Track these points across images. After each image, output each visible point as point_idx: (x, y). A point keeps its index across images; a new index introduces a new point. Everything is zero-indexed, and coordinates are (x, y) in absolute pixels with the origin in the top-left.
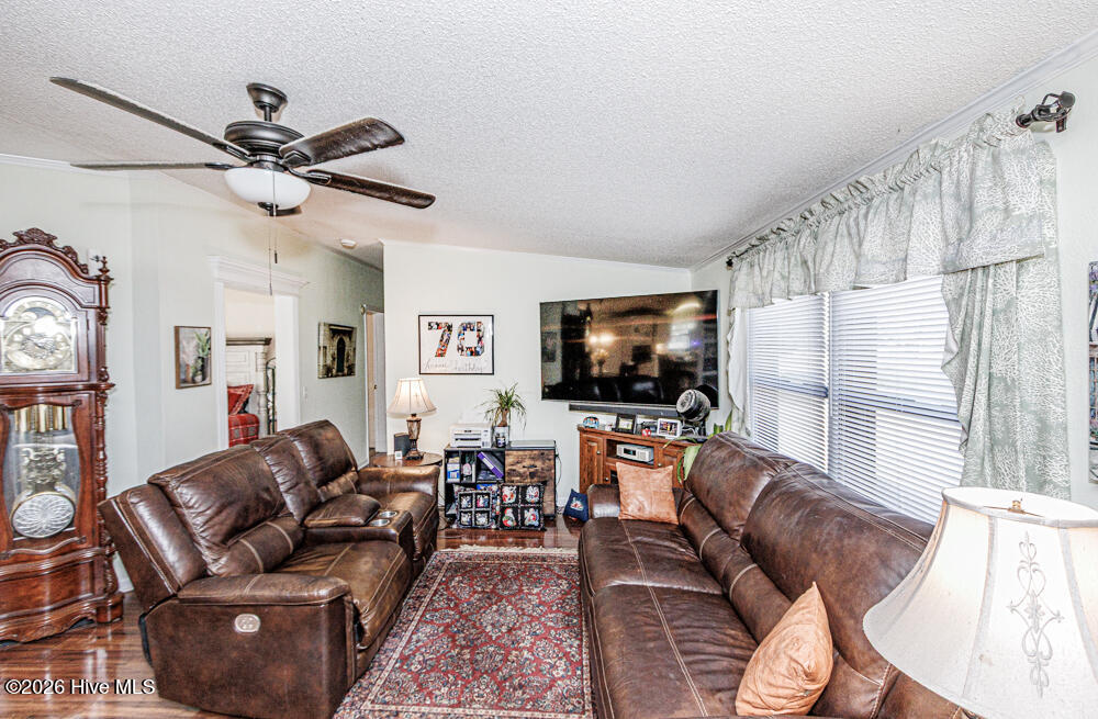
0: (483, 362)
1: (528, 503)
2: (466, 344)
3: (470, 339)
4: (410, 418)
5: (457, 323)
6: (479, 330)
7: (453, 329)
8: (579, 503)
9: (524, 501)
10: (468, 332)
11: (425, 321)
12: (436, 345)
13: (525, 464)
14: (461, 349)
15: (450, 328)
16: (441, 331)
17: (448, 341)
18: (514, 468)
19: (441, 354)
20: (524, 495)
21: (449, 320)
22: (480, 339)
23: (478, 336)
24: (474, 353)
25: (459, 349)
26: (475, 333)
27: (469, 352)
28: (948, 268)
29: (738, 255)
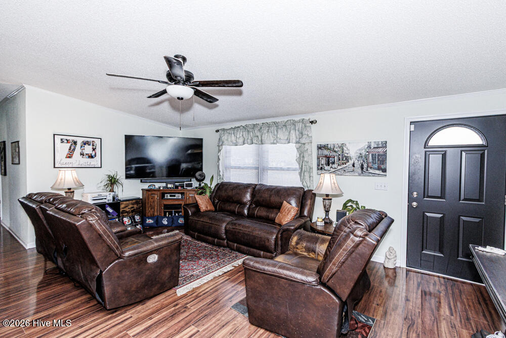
0: (96, 162)
1: (137, 222)
2: (85, 152)
3: (88, 149)
4: (67, 191)
5: (80, 141)
6: (93, 145)
7: (78, 143)
8: (150, 220)
9: (135, 222)
10: (86, 146)
11: (58, 139)
12: (66, 151)
13: (129, 207)
14: (82, 154)
15: (75, 143)
16: (69, 145)
17: (74, 149)
18: (124, 209)
19: (69, 156)
20: (134, 219)
21: (75, 139)
22: (94, 149)
23: (93, 148)
24: (91, 157)
25: (81, 154)
26: (91, 146)
27: (87, 156)
28: (297, 142)
29: (224, 130)
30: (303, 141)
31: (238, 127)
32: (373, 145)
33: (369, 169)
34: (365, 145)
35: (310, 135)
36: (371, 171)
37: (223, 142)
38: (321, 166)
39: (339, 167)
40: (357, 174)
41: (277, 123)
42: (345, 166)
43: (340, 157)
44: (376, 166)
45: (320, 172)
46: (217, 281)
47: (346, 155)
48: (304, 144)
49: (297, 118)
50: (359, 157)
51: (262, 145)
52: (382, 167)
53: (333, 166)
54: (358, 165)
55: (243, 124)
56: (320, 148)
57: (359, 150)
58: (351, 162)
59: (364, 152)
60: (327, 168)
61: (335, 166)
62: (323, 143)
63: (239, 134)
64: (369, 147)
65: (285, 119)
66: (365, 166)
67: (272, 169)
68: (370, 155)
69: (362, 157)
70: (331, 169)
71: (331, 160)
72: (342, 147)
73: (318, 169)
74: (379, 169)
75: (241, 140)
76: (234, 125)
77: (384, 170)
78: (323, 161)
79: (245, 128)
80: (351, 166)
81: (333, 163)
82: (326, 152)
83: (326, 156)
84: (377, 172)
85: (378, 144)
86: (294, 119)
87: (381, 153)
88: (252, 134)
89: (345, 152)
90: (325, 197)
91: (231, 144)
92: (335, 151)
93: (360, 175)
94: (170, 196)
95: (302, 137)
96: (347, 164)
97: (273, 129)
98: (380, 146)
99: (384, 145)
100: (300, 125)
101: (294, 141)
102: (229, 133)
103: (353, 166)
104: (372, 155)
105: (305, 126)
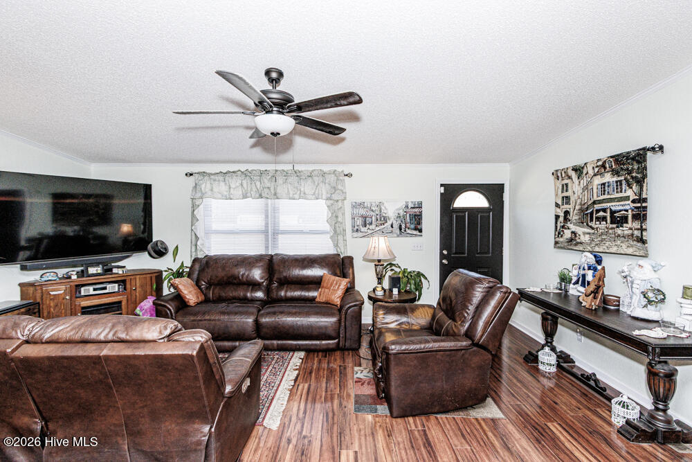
28: (328, 199)
29: (203, 174)
30: (335, 197)
31: (233, 172)
32: (410, 205)
33: (407, 230)
34: (403, 204)
35: (344, 191)
36: (409, 231)
37: (203, 194)
38: (356, 227)
39: (378, 229)
40: (396, 235)
41: (299, 172)
42: (383, 226)
43: (378, 217)
44: (413, 226)
45: (355, 234)
46: (299, 393)
47: (384, 215)
48: (337, 201)
49: (326, 168)
50: (397, 217)
51: (277, 200)
52: (419, 227)
53: (371, 227)
54: (396, 226)
55: (243, 167)
56: (356, 206)
57: (397, 210)
58: (389, 223)
59: (402, 213)
60: (363, 229)
61: (373, 227)
62: (359, 201)
63: (235, 182)
64: (407, 207)
65: (310, 168)
66: (403, 226)
67: (284, 232)
68: (408, 215)
69: (400, 217)
70: (369, 231)
71: (368, 220)
72: (379, 205)
73: (353, 231)
74: (416, 229)
75: (239, 192)
76: (225, 168)
77: (420, 231)
78: (359, 222)
79: (245, 174)
80: (390, 226)
81: (371, 224)
82: (362, 212)
83: (362, 216)
84: (415, 232)
85: (415, 204)
86: (322, 169)
87: (418, 213)
88: (258, 183)
89: (383, 211)
90: (377, 263)
91: (220, 196)
92: (372, 210)
93: (398, 236)
94: (95, 290)
95: (334, 193)
96: (386, 225)
97: (293, 179)
98: (417, 206)
99: (420, 206)
100: (332, 178)
101: (324, 197)
102: (215, 180)
103: (392, 227)
104: (410, 215)
105: (337, 180)
